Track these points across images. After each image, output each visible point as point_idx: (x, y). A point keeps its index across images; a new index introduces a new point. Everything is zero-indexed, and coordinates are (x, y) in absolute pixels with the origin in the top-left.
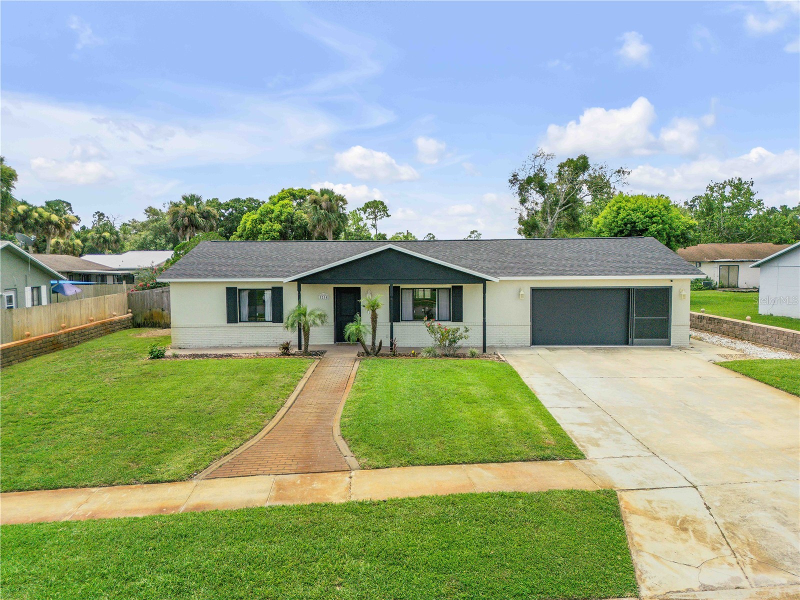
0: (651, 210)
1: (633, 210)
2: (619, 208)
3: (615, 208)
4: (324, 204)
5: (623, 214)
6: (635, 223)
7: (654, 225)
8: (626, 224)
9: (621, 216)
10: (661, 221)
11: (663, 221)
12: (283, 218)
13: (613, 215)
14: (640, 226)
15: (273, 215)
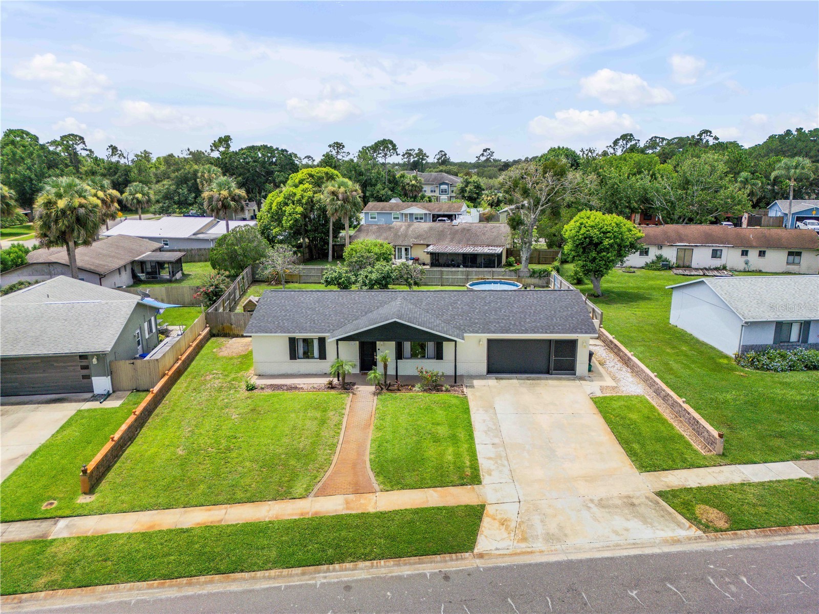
0: (605, 227)
1: (592, 227)
2: (581, 224)
3: (578, 224)
4: (340, 196)
5: (583, 230)
6: (592, 237)
7: (607, 240)
8: (585, 238)
9: (582, 232)
10: (613, 236)
11: (615, 236)
12: (304, 201)
13: (576, 230)
14: (596, 240)
15: (296, 199)
